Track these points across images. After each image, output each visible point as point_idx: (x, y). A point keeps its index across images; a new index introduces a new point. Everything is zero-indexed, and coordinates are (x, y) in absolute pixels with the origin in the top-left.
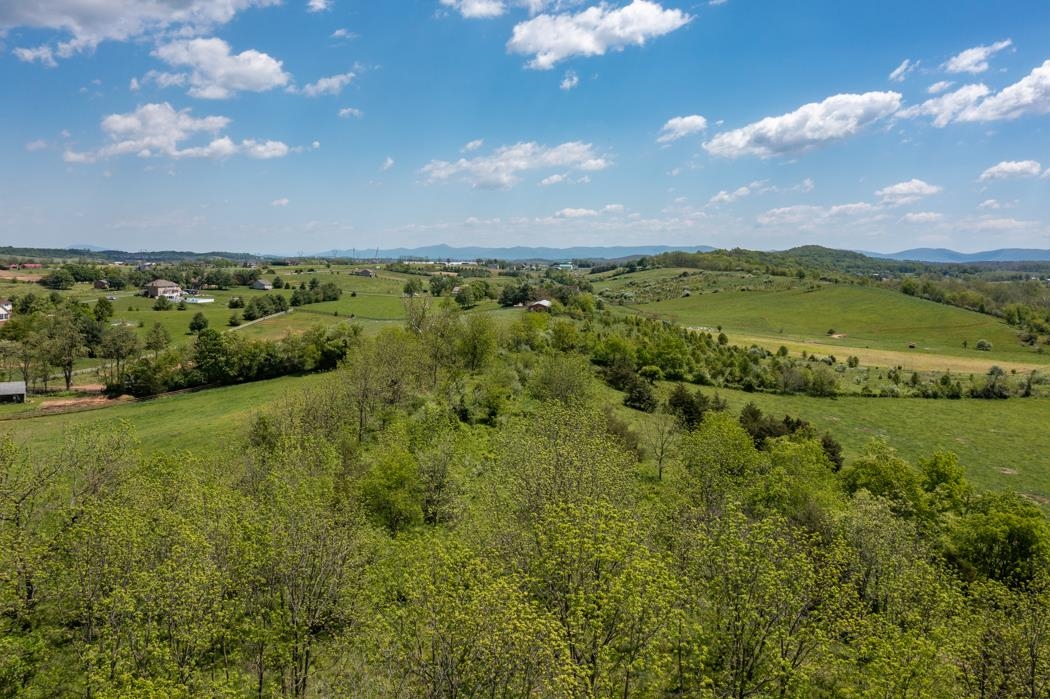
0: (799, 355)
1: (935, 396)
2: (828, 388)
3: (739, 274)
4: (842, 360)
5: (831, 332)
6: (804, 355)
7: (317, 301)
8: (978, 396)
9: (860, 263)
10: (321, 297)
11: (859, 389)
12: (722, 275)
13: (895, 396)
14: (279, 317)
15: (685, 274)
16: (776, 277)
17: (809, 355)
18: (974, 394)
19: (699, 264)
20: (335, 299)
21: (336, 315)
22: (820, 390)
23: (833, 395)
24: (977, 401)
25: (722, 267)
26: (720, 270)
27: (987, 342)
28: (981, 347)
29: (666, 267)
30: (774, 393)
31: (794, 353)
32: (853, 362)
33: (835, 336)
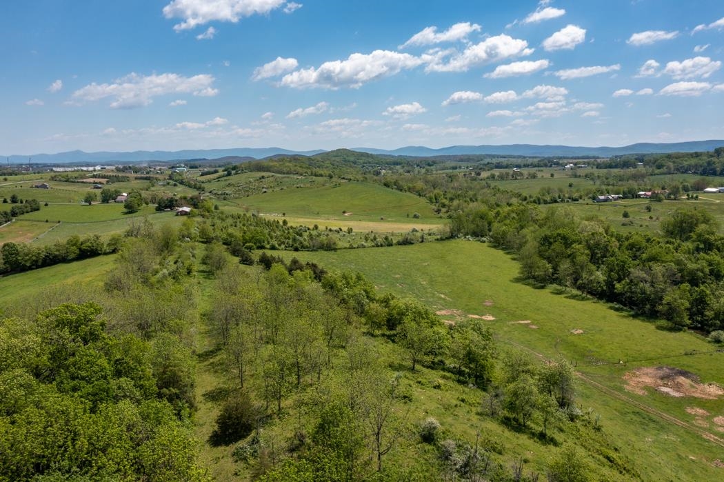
0: (324, 228)
1: (382, 246)
2: (333, 246)
3: (295, 177)
4: (345, 229)
5: (344, 212)
6: (327, 228)
7: (27, 212)
8: (401, 244)
9: (370, 160)
10: (29, 209)
11: (347, 245)
12: (285, 177)
13: (364, 247)
14: (8, 225)
15: (263, 177)
16: (318, 177)
17: (329, 228)
18: (399, 244)
19: (272, 169)
20: (38, 210)
21: (47, 221)
22: (329, 247)
23: (335, 250)
24: (400, 246)
25: (285, 172)
26: (284, 174)
27: (418, 214)
28: (415, 217)
29: (251, 171)
30: (308, 251)
31: (321, 227)
32: (350, 231)
33: (346, 214)
